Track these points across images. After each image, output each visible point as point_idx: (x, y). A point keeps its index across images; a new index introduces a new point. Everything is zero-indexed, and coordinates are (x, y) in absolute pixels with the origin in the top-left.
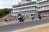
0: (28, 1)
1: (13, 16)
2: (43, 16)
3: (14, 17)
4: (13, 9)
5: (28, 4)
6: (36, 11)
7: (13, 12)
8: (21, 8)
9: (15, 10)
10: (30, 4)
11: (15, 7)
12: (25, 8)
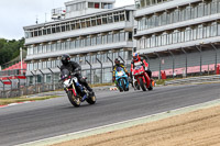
0: (97, 6)
1: (28, 73)
2: (164, 77)
3: (31, 77)
4: (27, 41)
5: (97, 21)
6: (130, 52)
7: (28, 58)
8: (64, 40)
9: (37, 44)
10: (105, 21)
11: (36, 31)
12: (84, 36)
